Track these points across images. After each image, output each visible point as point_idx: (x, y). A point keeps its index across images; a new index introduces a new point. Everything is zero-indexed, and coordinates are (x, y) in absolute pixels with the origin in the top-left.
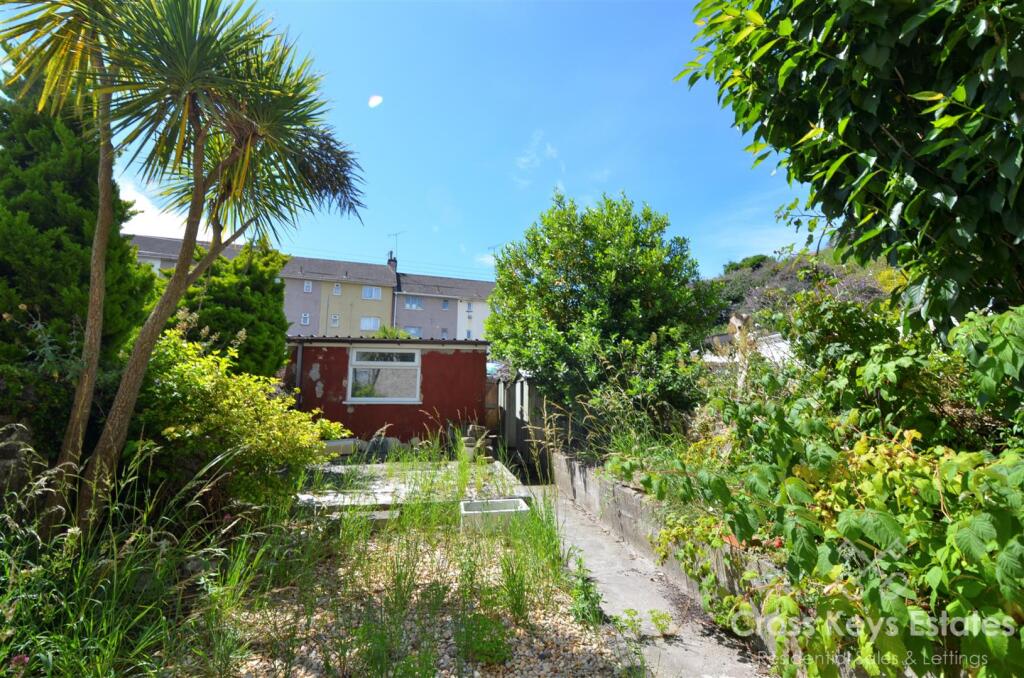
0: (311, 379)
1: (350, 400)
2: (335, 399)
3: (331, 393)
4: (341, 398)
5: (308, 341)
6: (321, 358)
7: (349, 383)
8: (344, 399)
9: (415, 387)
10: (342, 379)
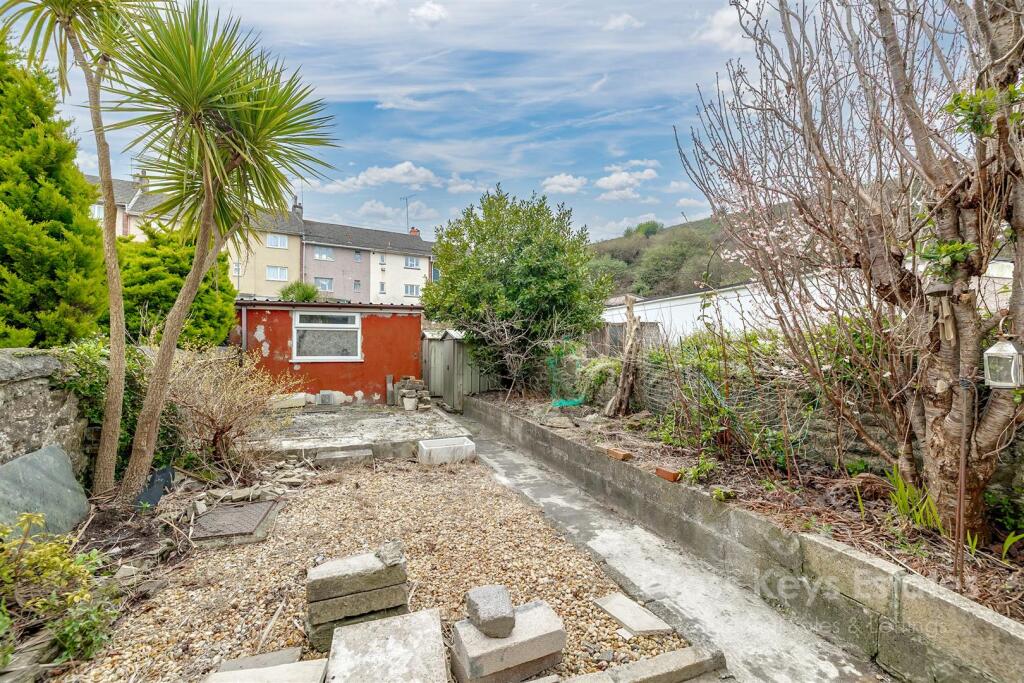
0: (256, 340)
1: (295, 358)
2: (281, 358)
3: (277, 352)
4: (286, 357)
5: (251, 304)
6: (264, 320)
7: (294, 343)
8: (290, 358)
9: (356, 347)
10: (287, 340)
